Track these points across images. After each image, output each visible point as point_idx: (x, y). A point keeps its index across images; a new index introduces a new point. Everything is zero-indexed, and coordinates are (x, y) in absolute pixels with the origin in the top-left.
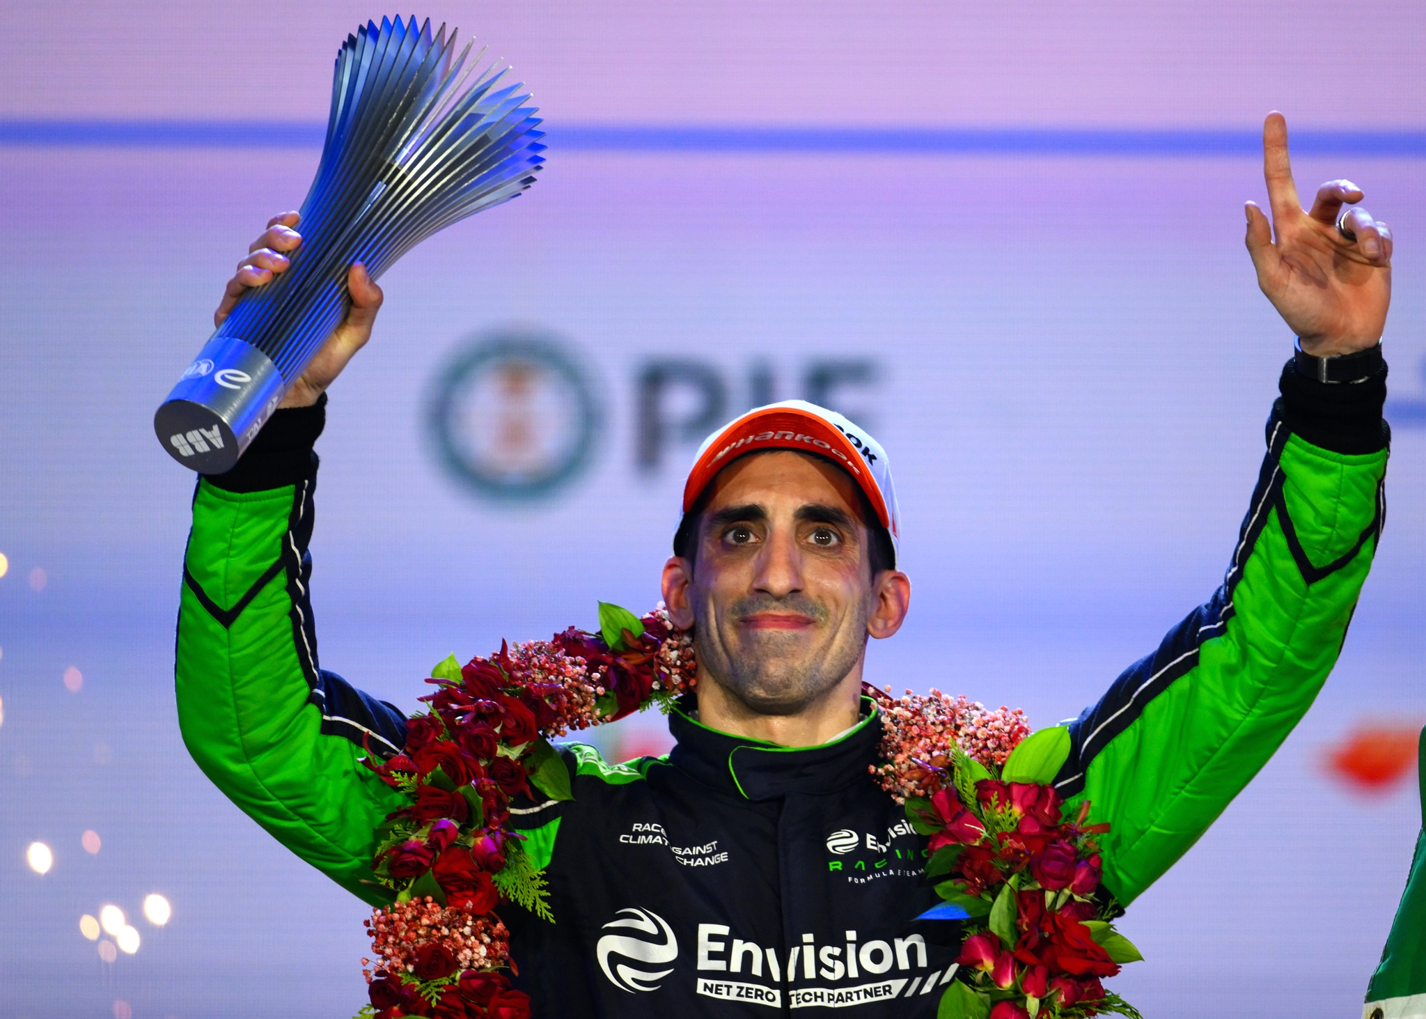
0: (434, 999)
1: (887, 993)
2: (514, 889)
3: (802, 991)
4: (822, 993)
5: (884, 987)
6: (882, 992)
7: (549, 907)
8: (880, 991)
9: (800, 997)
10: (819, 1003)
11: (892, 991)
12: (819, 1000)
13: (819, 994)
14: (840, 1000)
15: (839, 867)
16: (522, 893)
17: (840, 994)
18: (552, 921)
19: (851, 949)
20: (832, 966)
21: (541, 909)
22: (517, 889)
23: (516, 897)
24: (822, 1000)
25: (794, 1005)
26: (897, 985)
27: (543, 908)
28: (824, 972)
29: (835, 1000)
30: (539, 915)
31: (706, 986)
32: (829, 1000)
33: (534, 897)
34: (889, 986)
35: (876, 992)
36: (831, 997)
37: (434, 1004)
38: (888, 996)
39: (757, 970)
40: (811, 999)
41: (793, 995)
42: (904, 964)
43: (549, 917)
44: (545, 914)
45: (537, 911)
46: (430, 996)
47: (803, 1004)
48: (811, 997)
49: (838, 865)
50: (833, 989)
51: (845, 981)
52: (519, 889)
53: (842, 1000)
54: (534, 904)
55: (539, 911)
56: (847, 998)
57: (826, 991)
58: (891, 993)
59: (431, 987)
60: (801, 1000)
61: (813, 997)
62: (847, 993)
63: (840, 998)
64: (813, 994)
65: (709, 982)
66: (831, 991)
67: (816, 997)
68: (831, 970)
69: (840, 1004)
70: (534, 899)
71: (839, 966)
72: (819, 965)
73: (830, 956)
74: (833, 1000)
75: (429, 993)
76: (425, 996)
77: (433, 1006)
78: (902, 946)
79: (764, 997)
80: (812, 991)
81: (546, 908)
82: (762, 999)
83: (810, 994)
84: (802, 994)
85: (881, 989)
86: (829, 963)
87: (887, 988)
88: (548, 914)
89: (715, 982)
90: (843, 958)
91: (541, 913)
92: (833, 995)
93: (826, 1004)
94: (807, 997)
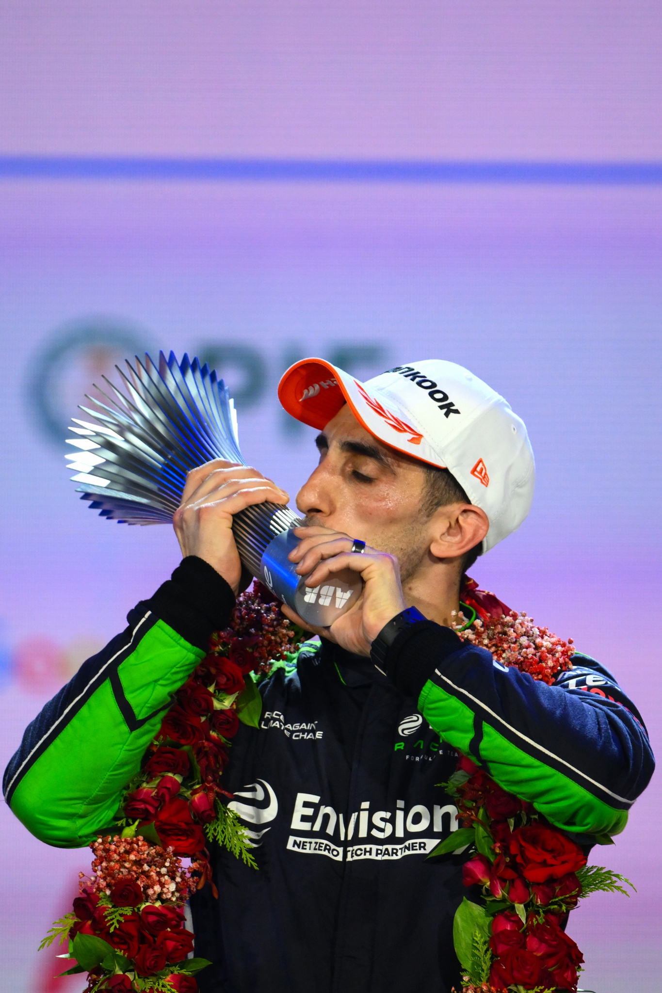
0: (113, 927)
1: (422, 849)
2: (223, 837)
3: (356, 848)
4: (371, 849)
5: (420, 843)
6: (418, 848)
7: (253, 858)
8: (416, 846)
9: (354, 852)
10: (368, 856)
11: (426, 847)
12: (368, 854)
13: (368, 849)
14: (386, 854)
15: (402, 748)
16: (230, 842)
17: (387, 849)
18: (256, 868)
19: (400, 815)
20: (383, 827)
21: (246, 858)
22: (225, 836)
23: (225, 843)
24: (370, 854)
25: (349, 859)
26: (431, 844)
27: (248, 858)
28: (375, 833)
29: (383, 854)
30: (245, 863)
31: (295, 842)
32: (377, 854)
33: (240, 847)
34: (425, 844)
35: (413, 846)
36: (379, 852)
37: (112, 930)
38: (422, 851)
39: (330, 830)
40: (361, 854)
41: (349, 851)
42: (438, 828)
43: (254, 866)
44: (250, 863)
45: (243, 859)
46: (111, 922)
47: (356, 858)
48: (362, 852)
49: (401, 745)
50: (382, 845)
51: (392, 839)
52: (227, 837)
53: (388, 854)
54: (241, 853)
55: (245, 859)
56: (393, 853)
57: (374, 847)
58: (425, 849)
59: (116, 914)
60: (354, 855)
61: (363, 852)
62: (393, 849)
63: (386, 852)
64: (363, 850)
65: (298, 839)
66: (380, 847)
67: (366, 851)
68: (382, 830)
69: (386, 857)
70: (240, 849)
71: (389, 828)
72: (371, 826)
73: (382, 819)
74: (381, 854)
75: (113, 919)
76: (109, 921)
77: (111, 932)
78: (439, 812)
79: (331, 852)
80: (363, 847)
81: (251, 859)
82: (329, 852)
83: (361, 850)
84: (355, 850)
85: (418, 845)
86: (381, 825)
87: (422, 845)
88: (253, 863)
89: (303, 840)
90: (392, 821)
91: (247, 861)
92: (381, 850)
93: (373, 857)
94: (359, 852)
